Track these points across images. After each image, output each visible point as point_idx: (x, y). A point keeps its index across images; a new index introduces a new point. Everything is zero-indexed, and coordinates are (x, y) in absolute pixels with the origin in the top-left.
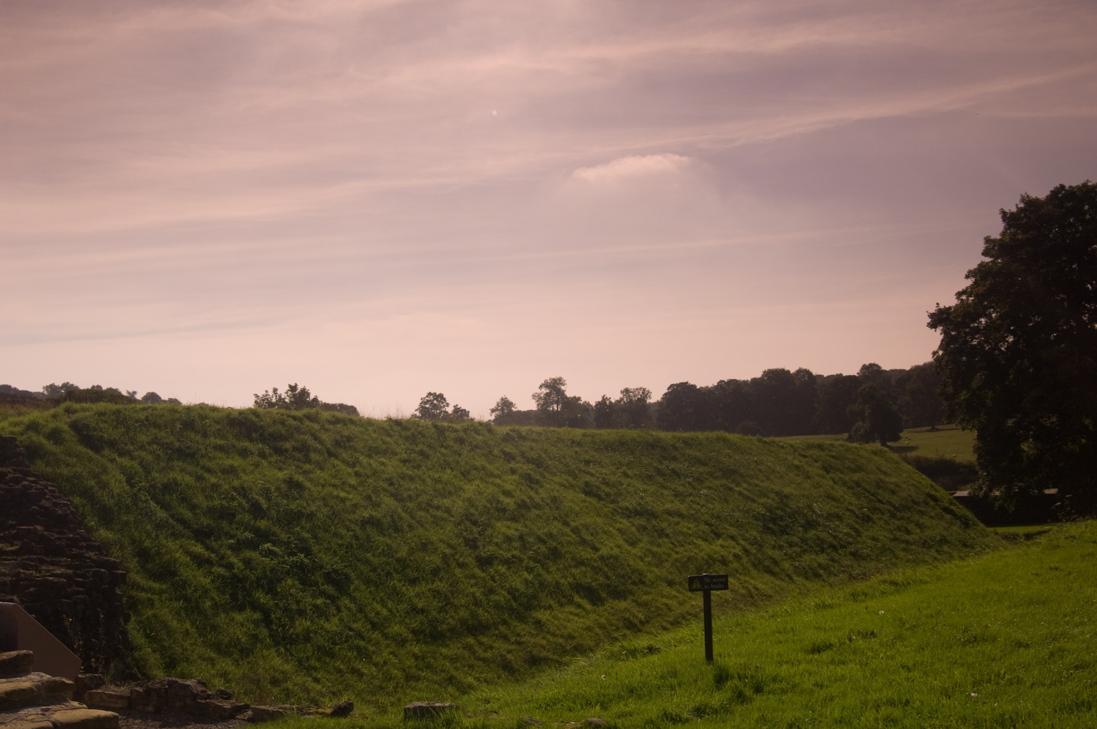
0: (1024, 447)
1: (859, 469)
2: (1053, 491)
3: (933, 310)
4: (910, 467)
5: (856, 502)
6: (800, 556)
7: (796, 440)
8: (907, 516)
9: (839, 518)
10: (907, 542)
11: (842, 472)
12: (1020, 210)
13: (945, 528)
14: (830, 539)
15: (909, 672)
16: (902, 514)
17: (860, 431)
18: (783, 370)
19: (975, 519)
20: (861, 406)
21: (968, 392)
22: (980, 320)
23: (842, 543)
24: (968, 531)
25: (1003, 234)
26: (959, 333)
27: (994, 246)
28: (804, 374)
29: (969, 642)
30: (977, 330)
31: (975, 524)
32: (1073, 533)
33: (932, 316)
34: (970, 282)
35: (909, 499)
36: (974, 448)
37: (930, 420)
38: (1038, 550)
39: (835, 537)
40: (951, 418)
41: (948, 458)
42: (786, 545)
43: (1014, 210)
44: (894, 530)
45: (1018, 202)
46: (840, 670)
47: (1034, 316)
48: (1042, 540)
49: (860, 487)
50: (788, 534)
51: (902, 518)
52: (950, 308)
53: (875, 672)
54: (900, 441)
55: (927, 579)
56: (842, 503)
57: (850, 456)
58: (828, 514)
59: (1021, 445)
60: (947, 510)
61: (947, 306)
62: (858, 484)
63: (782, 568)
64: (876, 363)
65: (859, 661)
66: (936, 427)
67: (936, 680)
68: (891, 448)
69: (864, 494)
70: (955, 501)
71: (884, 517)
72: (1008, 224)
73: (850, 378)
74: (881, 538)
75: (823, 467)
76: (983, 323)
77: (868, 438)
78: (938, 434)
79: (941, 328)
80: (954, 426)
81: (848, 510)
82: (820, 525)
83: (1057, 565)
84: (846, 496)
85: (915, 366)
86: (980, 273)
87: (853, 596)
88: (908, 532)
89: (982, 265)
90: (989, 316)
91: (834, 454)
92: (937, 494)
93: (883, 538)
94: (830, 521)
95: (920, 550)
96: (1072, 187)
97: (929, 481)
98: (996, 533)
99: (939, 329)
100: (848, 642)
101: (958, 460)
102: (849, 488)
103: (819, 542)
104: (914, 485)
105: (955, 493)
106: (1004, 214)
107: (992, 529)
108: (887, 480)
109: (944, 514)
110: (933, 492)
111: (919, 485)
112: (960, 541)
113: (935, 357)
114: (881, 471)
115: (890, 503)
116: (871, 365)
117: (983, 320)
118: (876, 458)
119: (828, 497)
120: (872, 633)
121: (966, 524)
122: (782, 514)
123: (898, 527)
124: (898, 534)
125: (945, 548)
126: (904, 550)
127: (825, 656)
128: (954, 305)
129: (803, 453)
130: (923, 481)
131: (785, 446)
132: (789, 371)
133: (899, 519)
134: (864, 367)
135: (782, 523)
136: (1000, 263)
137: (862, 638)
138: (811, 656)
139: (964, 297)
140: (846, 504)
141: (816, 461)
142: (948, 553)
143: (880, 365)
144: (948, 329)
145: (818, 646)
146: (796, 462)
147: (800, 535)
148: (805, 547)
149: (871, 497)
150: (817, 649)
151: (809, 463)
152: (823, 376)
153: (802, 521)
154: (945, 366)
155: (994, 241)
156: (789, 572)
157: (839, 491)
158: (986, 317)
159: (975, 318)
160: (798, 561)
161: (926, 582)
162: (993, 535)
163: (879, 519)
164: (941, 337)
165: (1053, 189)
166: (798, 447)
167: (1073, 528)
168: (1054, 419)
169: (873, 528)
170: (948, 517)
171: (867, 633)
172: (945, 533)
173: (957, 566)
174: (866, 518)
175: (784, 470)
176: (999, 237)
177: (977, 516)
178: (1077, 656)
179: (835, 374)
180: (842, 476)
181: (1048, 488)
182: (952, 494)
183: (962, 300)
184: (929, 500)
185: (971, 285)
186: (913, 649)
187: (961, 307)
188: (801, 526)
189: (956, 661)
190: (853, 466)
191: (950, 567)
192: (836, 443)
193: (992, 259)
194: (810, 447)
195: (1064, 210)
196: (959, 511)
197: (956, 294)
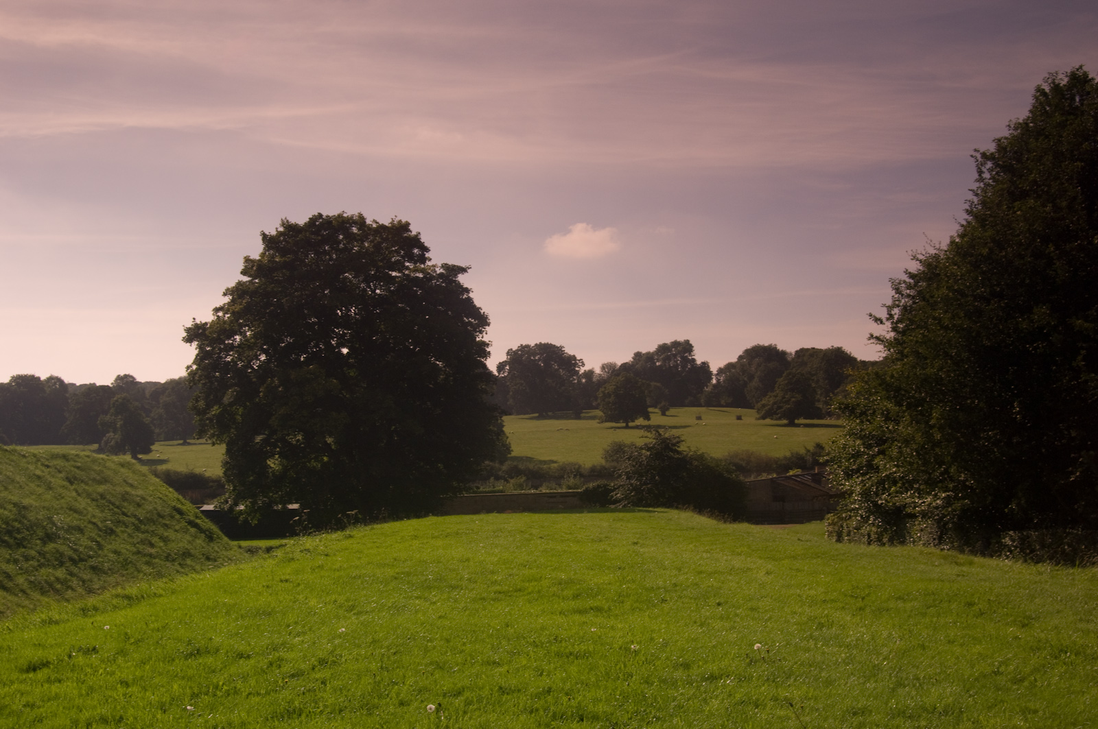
0: (270, 463)
1: (105, 481)
2: (295, 506)
3: (189, 324)
4: (158, 480)
5: (100, 515)
6: (37, 570)
7: (40, 450)
8: (152, 529)
9: (80, 530)
10: (151, 555)
11: (87, 484)
12: (280, 234)
13: (189, 542)
14: (70, 553)
15: (127, 688)
16: (146, 527)
17: (110, 442)
18: (33, 376)
19: (220, 533)
20: (113, 417)
21: (220, 408)
22: (235, 337)
23: (82, 556)
24: (212, 544)
25: (263, 255)
26: (214, 348)
27: (253, 267)
28: (55, 381)
29: (191, 654)
30: (232, 347)
31: (219, 538)
32: (308, 546)
33: (188, 330)
34: (227, 299)
35: (155, 512)
36: (222, 462)
37: (183, 435)
38: (274, 562)
39: (75, 550)
40: (201, 434)
41: (197, 473)
42: (21, 558)
43: (274, 233)
44: (138, 543)
45: (278, 226)
46: (55, 688)
47: (286, 337)
48: (279, 553)
49: (105, 498)
50: (25, 547)
51: (147, 532)
52: (206, 323)
53: (91, 689)
54: (151, 454)
55: (161, 592)
56: (85, 516)
57: (96, 468)
58: (69, 527)
59: (268, 461)
60: (192, 524)
61: (203, 322)
62: (102, 496)
63: (16, 583)
64: (131, 374)
65: (77, 678)
66: (188, 441)
67: (154, 694)
68: (140, 460)
69: (108, 506)
70: (201, 515)
71: (128, 530)
72: (267, 246)
73: (104, 388)
74: (124, 551)
75: (67, 478)
76: (238, 340)
77: (118, 449)
78: (190, 448)
79: (196, 343)
80: (203, 441)
81: (90, 522)
82: (59, 538)
83: (288, 577)
84: (90, 509)
85: (171, 380)
86: (238, 292)
87: (83, 611)
88: (152, 545)
89: (240, 283)
90: (243, 334)
91: (79, 464)
92: (184, 508)
93: (125, 551)
94: (71, 534)
95: (162, 563)
96: (329, 216)
97: (176, 495)
98: (240, 547)
99: (195, 344)
100: (66, 658)
101: (207, 474)
102: (93, 500)
103: (58, 556)
104: (161, 498)
105: (201, 507)
106: (265, 237)
107: (235, 543)
108: (133, 492)
109: (189, 527)
110: (180, 506)
111: (165, 498)
112: (203, 554)
113: (189, 371)
114: (127, 483)
115: (135, 516)
116: (126, 376)
117: (238, 338)
118: (123, 470)
119: (71, 509)
120: (94, 649)
121: (210, 538)
122: (19, 526)
123: (142, 541)
124: (141, 547)
125: (189, 562)
126: (148, 563)
127: (41, 675)
128: (211, 321)
129: (47, 463)
130: (170, 494)
131: (27, 455)
132: (39, 378)
133: (143, 533)
134: (119, 378)
135: (19, 536)
136: (257, 283)
137: (83, 654)
138: (24, 676)
139: (220, 314)
140: (89, 517)
141: (60, 472)
142: (191, 566)
143: (135, 376)
144: (204, 344)
145: (34, 665)
146: (38, 472)
147: (38, 548)
148: (42, 560)
149: (115, 510)
150: (33, 668)
151: (53, 473)
152: (75, 384)
153: (41, 534)
154: (198, 380)
155: (253, 261)
156: (24, 587)
157: (82, 503)
158: (241, 335)
159: (231, 335)
160: (35, 576)
161: (161, 596)
162: (236, 548)
163: (123, 532)
164: (196, 352)
165: (311, 217)
166: (41, 457)
167: (308, 542)
168: (300, 437)
169: (115, 540)
170: (193, 530)
171: (89, 649)
172: (189, 547)
173: (193, 579)
174: (109, 531)
175: (24, 480)
176: (258, 258)
177: (222, 529)
178: (294, 665)
179: (88, 383)
180: (87, 488)
181: (292, 503)
182: (199, 508)
183: (218, 316)
184: (175, 513)
185: (229, 303)
186: (134, 663)
187: (218, 323)
188: (39, 539)
189: (177, 674)
190: (98, 478)
191: (186, 581)
192: (82, 454)
193: (250, 279)
194: (55, 456)
195: (320, 238)
196: (204, 524)
197: (213, 310)
